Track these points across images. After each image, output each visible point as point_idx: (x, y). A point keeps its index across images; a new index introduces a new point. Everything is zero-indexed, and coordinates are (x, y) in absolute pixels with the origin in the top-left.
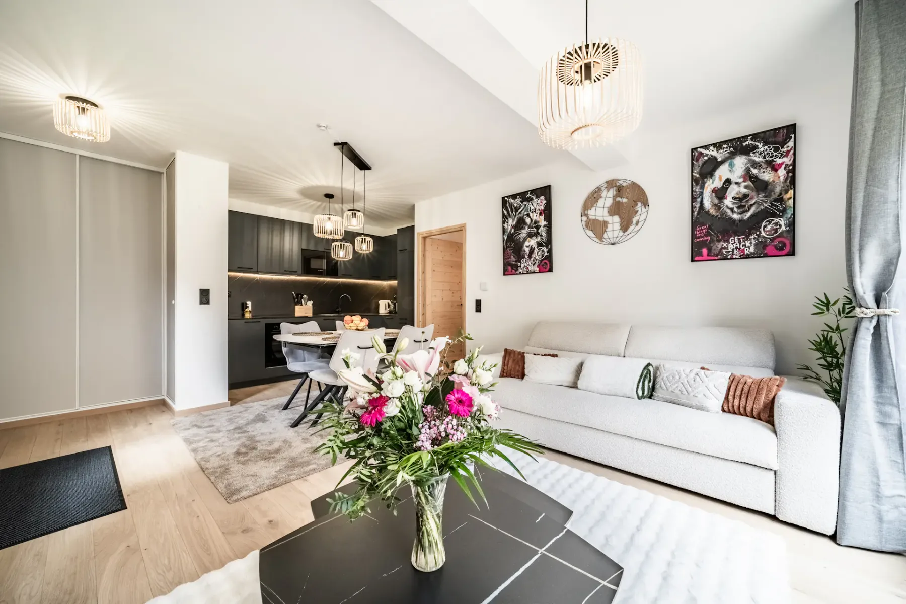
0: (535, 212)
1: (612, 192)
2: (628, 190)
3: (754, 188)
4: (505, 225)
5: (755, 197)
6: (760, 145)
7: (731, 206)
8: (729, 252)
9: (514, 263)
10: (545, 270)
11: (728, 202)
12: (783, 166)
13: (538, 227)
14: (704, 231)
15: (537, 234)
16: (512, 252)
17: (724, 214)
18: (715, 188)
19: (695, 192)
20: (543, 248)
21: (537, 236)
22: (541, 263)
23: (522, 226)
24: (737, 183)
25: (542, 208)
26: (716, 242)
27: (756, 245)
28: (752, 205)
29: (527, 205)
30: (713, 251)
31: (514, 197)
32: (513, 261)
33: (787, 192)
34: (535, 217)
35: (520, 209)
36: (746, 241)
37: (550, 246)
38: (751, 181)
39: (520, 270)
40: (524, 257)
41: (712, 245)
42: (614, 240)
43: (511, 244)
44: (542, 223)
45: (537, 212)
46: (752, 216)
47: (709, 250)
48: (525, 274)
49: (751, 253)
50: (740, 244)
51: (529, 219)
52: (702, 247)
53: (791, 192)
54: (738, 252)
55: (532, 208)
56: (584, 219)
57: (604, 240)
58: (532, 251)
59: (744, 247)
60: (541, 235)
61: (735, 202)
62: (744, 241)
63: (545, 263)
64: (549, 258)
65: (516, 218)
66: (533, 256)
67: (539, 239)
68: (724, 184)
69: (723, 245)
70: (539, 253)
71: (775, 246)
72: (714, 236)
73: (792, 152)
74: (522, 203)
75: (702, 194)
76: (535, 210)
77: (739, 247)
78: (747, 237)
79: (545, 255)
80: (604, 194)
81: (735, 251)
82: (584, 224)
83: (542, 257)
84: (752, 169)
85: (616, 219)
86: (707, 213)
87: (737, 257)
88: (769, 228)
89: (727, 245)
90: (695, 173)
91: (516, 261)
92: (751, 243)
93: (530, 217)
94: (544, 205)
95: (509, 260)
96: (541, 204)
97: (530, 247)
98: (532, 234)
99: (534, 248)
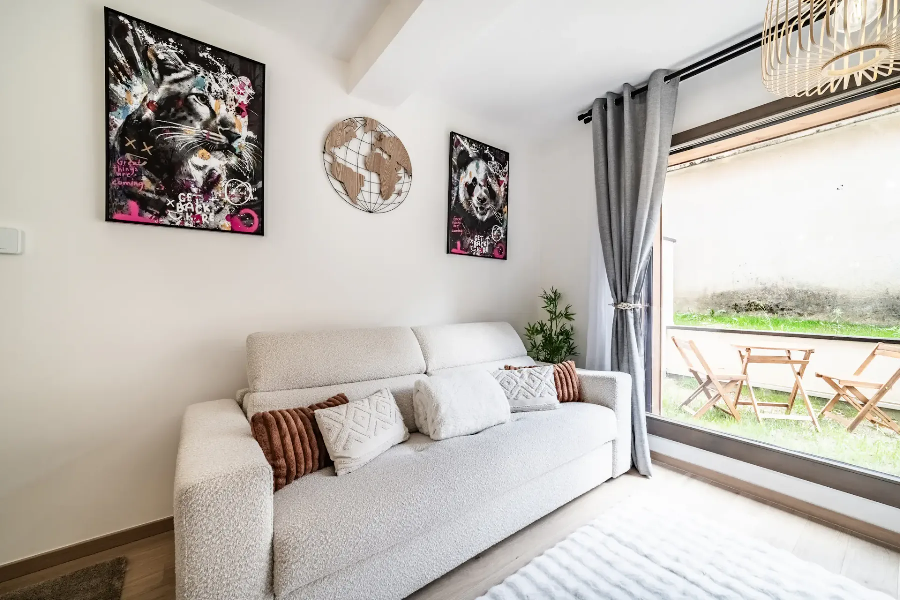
1: (371, 138)
2: (390, 144)
3: (489, 195)
4: (119, 90)
5: (490, 203)
6: (493, 159)
7: (477, 206)
8: (475, 249)
9: (150, 195)
10: (248, 230)
11: (475, 201)
12: (503, 184)
13: (232, 137)
14: (459, 223)
15: (227, 150)
17: (472, 211)
18: (467, 183)
20: (243, 184)
21: (226, 154)
22: (237, 213)
24: (480, 185)
25: (244, 100)
26: (466, 237)
27: (489, 246)
28: (488, 210)
29: (202, 74)
30: (465, 246)
32: (148, 191)
33: (504, 207)
34: (224, 111)
36: (484, 242)
37: (261, 183)
38: (488, 188)
40: (188, 190)
41: (463, 239)
42: (373, 208)
45: (229, 102)
46: (488, 219)
47: (462, 244)
48: (188, 228)
49: (487, 253)
50: (481, 243)
52: (457, 240)
53: (506, 207)
54: (479, 251)
55: (215, 87)
56: (328, 157)
57: (358, 203)
58: (211, 182)
59: (483, 247)
60: (240, 156)
61: (479, 202)
63: (248, 215)
64: (259, 206)
66: (216, 193)
67: (234, 161)
68: (473, 181)
69: (471, 241)
70: (234, 191)
71: (499, 250)
72: (465, 231)
73: (507, 175)
74: (186, 62)
75: (458, 184)
77: (480, 246)
78: (485, 239)
79: (248, 199)
80: (360, 133)
81: (478, 249)
82: (327, 164)
83: (243, 200)
84: (489, 178)
85: (375, 177)
86: (462, 206)
87: (479, 255)
88: (496, 232)
89: (473, 242)
90: (453, 159)
92: (487, 244)
93: (208, 104)
94: (247, 96)
95: (128, 183)
96: (242, 92)
97: (207, 171)
98: (215, 145)
99: (220, 176)
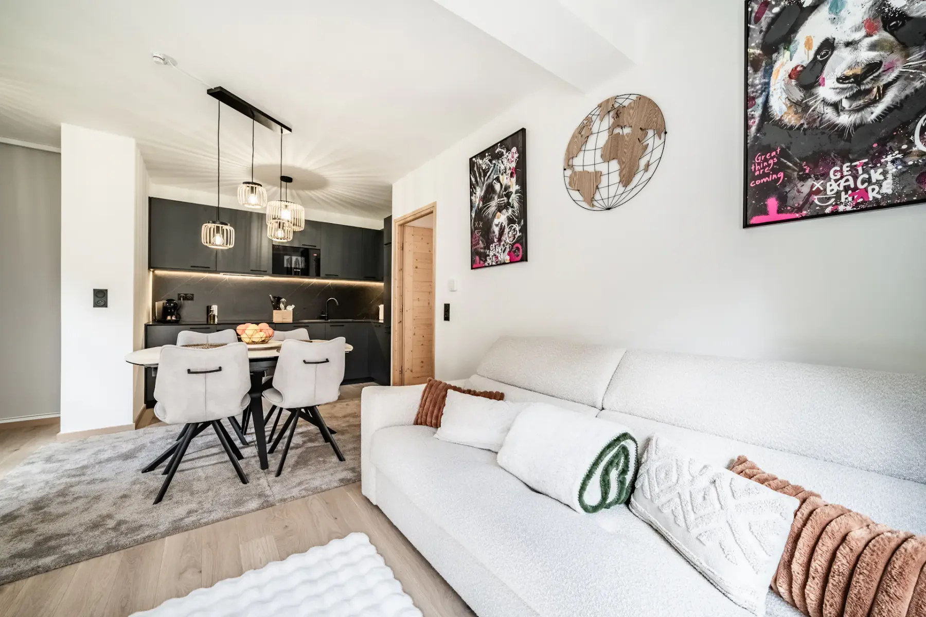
0: (505, 172)
1: (608, 121)
2: (631, 112)
3: (896, 43)
4: (473, 198)
5: (899, 63)
7: (835, 98)
8: (829, 199)
9: (482, 250)
10: (518, 259)
11: (828, 90)
13: (509, 195)
14: (771, 162)
15: (507, 205)
16: (481, 235)
17: (816, 118)
18: (796, 68)
19: (753, 86)
20: (514, 226)
21: (507, 209)
22: (512, 248)
23: (491, 196)
24: (848, 44)
25: (513, 165)
26: (797, 181)
27: (898, 176)
28: (887, 86)
29: (497, 164)
30: (790, 202)
31: (481, 155)
32: (482, 248)
34: (505, 180)
35: (488, 171)
36: (872, 171)
37: (523, 221)
39: (489, 261)
40: (493, 242)
41: (787, 189)
42: (611, 202)
43: (479, 224)
44: (514, 188)
45: (508, 172)
47: (783, 200)
48: (494, 265)
49: (885, 196)
50: (855, 178)
51: (499, 184)
52: (767, 196)
54: (850, 199)
55: (502, 167)
56: (569, 172)
57: (595, 203)
58: (502, 231)
59: (866, 184)
60: (513, 207)
61: (845, 86)
62: (864, 171)
63: (518, 248)
64: (523, 240)
65: (485, 185)
66: (503, 238)
67: (510, 212)
68: (818, 52)
69: (812, 186)
70: (510, 233)
72: (794, 170)
74: (491, 162)
75: (766, 86)
76: (506, 169)
77: (852, 186)
78: (875, 160)
79: (516, 237)
80: (595, 127)
81: (843, 196)
82: (567, 180)
83: (514, 239)
85: (614, 165)
86: (779, 124)
87: (849, 208)
89: (823, 185)
90: (753, 48)
91: (485, 248)
92: (885, 173)
93: (499, 182)
94: (515, 160)
95: (476, 247)
96: (513, 159)
97: (500, 225)
98: (502, 206)
99: (505, 226)
